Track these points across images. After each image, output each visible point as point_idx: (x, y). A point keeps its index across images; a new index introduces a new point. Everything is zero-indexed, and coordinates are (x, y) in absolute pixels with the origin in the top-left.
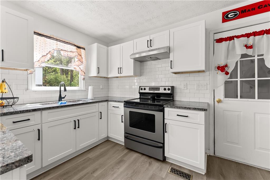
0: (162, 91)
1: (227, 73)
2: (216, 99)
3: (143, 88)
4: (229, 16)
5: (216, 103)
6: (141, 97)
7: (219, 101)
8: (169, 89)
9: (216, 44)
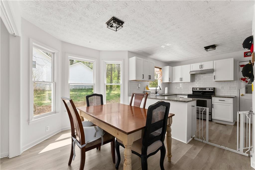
0: (207, 90)
1: (247, 82)
2: (241, 94)
3: (195, 88)
4: (248, 54)
5: (241, 96)
6: (194, 93)
7: (242, 95)
8: (212, 89)
9: (240, 67)
